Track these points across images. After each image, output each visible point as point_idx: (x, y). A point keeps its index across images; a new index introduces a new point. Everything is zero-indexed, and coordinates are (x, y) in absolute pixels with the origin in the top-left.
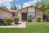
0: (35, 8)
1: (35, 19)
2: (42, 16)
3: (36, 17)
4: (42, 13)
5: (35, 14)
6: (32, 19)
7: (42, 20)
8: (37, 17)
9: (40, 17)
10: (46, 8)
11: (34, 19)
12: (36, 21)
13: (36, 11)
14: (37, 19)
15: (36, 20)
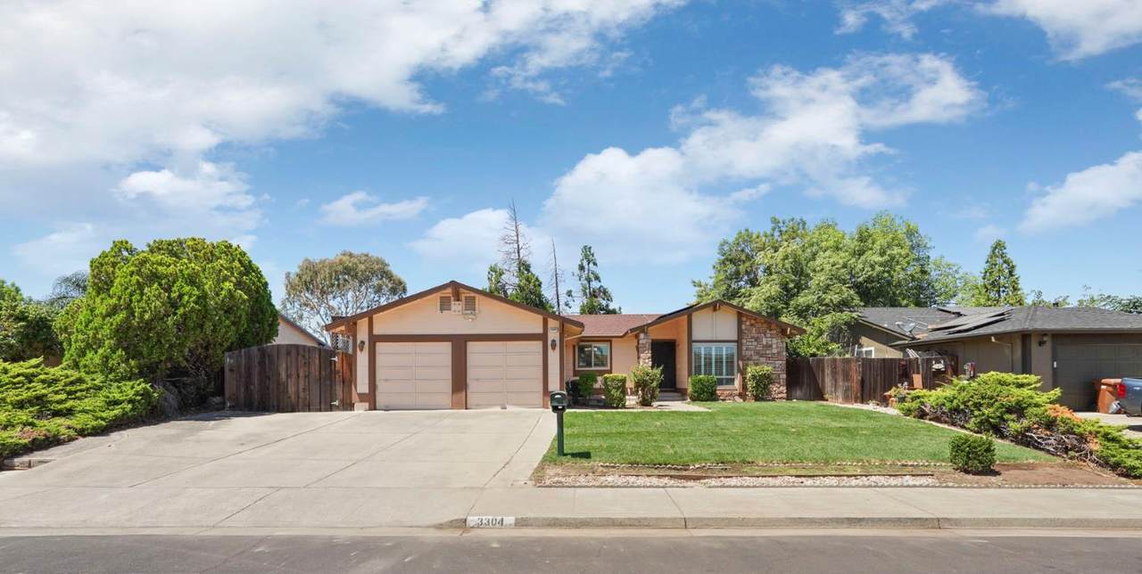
0: (740, 315)
1: (737, 383)
2: (781, 363)
3: (743, 372)
4: (777, 344)
5: (739, 348)
6: (720, 382)
7: (779, 389)
8: (751, 370)
9: (767, 369)
10: (808, 307)
11: (731, 381)
12: (742, 396)
13: (740, 332)
14: (750, 384)
15: (744, 387)
